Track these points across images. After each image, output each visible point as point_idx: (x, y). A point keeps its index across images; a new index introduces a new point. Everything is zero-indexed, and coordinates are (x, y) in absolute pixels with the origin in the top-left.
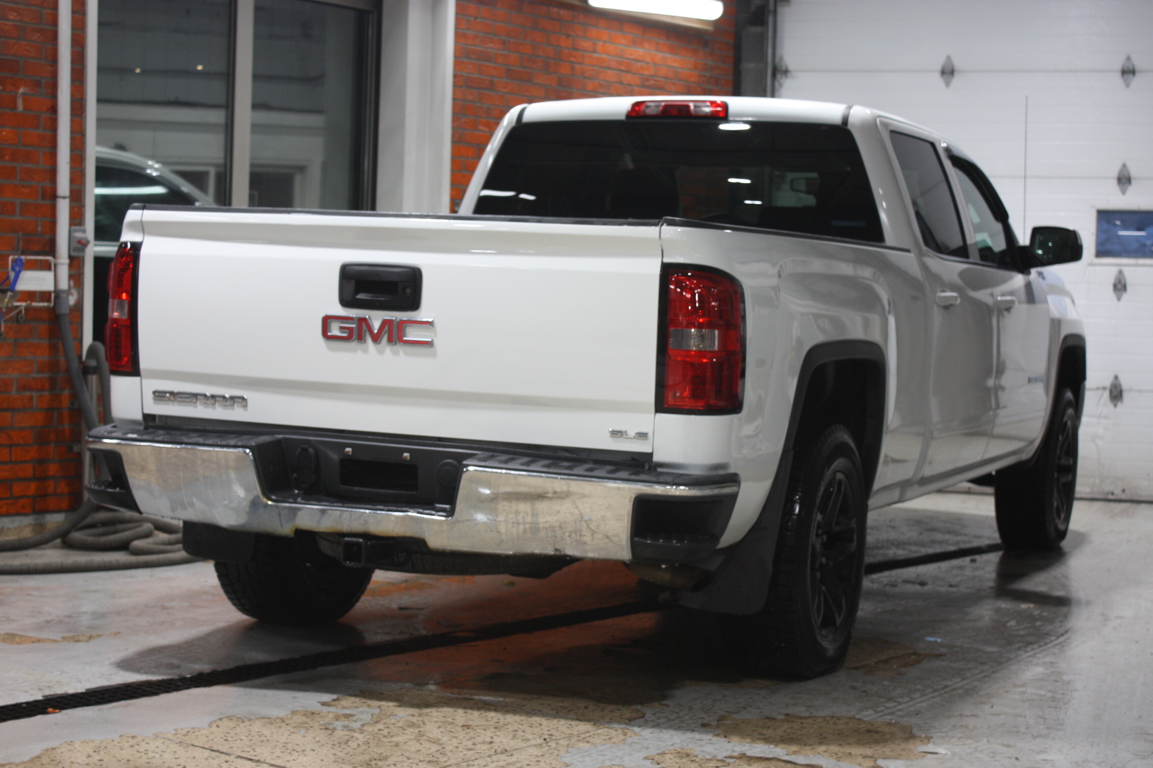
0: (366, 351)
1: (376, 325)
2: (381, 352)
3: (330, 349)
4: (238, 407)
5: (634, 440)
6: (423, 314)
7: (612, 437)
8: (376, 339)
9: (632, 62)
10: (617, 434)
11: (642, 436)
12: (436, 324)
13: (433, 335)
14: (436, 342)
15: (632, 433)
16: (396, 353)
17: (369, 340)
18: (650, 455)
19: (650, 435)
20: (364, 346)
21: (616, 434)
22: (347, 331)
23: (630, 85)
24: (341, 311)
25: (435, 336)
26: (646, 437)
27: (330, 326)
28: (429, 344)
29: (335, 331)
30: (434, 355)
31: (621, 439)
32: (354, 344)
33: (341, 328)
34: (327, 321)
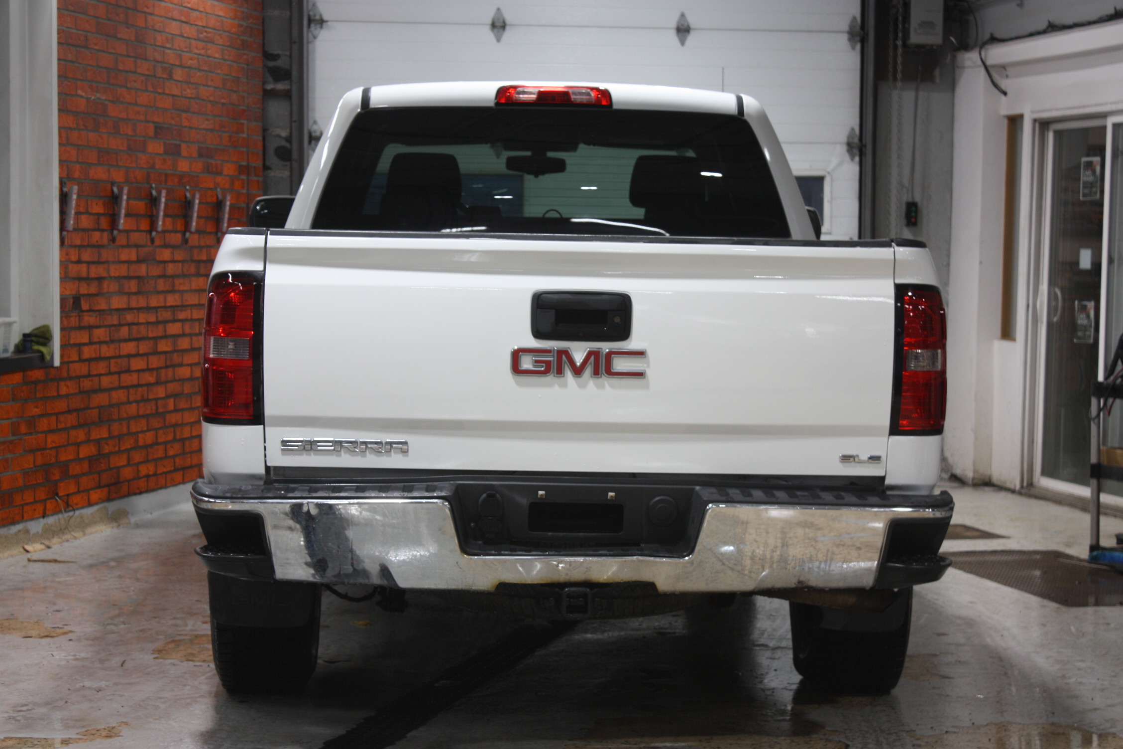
0: (564, 385)
1: (579, 358)
2: (582, 386)
3: (519, 384)
4: (395, 453)
5: (866, 464)
6: (634, 343)
7: (842, 462)
8: (578, 371)
9: (190, 11)
10: (849, 459)
11: (875, 459)
12: (649, 353)
13: (645, 365)
14: (649, 373)
15: (864, 457)
16: (601, 387)
17: (568, 373)
18: (883, 478)
19: (884, 458)
20: (561, 380)
21: (846, 458)
22: (544, 365)
23: (189, 38)
24: (534, 343)
25: (648, 366)
26: (879, 460)
27: (520, 359)
28: (640, 375)
29: (527, 363)
30: (647, 387)
31: (853, 464)
32: (550, 378)
33: (537, 362)
34: (516, 355)
